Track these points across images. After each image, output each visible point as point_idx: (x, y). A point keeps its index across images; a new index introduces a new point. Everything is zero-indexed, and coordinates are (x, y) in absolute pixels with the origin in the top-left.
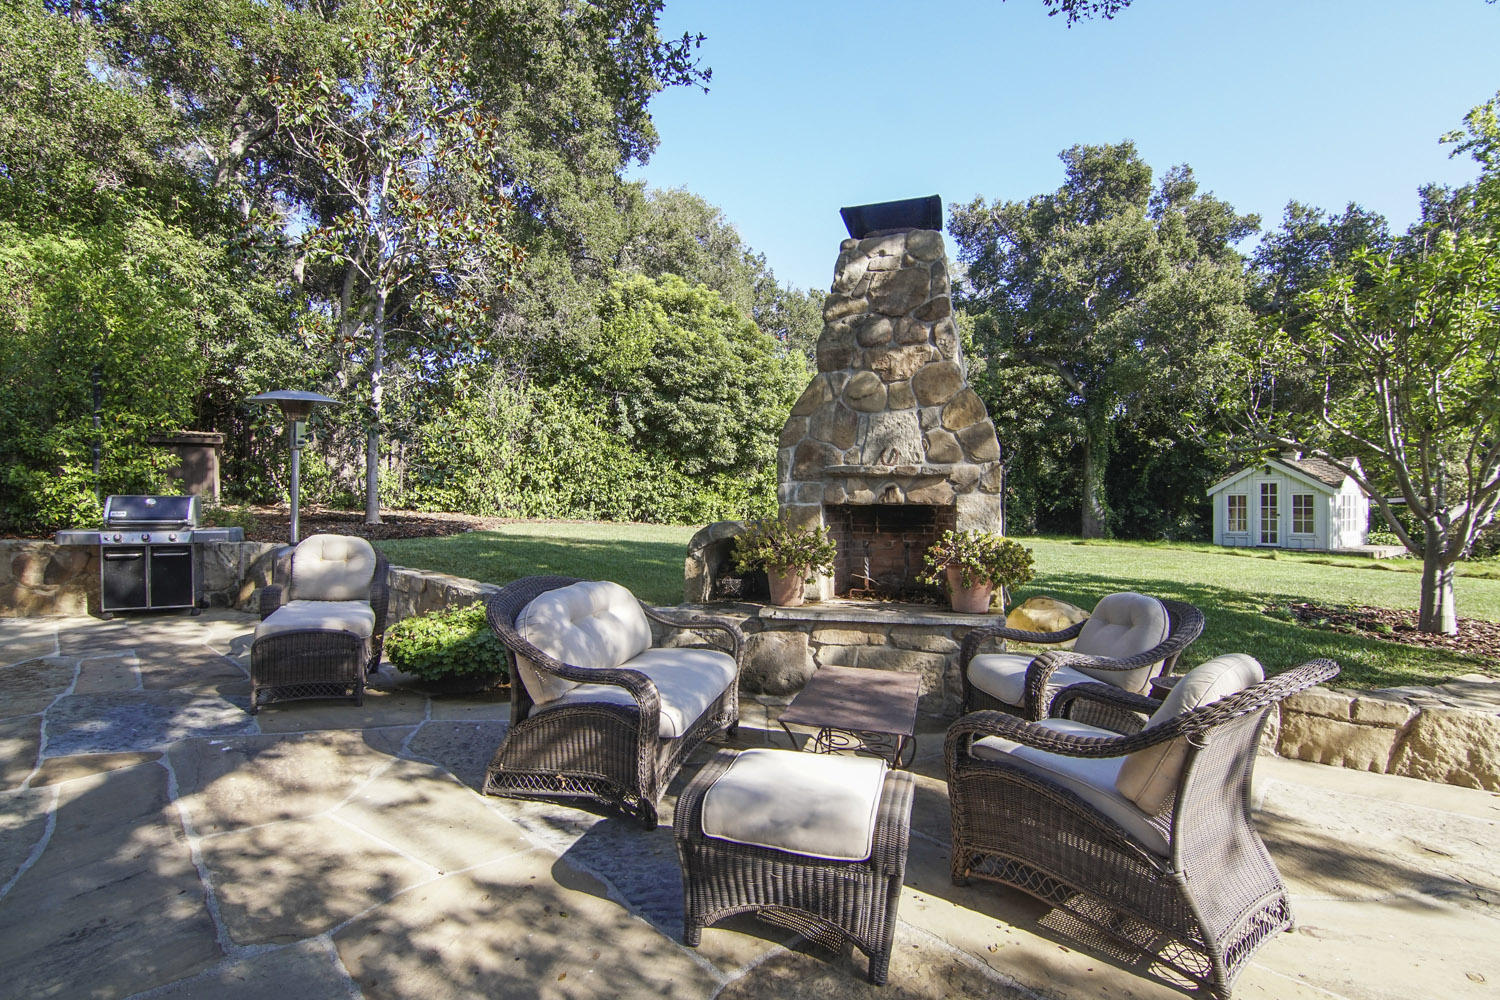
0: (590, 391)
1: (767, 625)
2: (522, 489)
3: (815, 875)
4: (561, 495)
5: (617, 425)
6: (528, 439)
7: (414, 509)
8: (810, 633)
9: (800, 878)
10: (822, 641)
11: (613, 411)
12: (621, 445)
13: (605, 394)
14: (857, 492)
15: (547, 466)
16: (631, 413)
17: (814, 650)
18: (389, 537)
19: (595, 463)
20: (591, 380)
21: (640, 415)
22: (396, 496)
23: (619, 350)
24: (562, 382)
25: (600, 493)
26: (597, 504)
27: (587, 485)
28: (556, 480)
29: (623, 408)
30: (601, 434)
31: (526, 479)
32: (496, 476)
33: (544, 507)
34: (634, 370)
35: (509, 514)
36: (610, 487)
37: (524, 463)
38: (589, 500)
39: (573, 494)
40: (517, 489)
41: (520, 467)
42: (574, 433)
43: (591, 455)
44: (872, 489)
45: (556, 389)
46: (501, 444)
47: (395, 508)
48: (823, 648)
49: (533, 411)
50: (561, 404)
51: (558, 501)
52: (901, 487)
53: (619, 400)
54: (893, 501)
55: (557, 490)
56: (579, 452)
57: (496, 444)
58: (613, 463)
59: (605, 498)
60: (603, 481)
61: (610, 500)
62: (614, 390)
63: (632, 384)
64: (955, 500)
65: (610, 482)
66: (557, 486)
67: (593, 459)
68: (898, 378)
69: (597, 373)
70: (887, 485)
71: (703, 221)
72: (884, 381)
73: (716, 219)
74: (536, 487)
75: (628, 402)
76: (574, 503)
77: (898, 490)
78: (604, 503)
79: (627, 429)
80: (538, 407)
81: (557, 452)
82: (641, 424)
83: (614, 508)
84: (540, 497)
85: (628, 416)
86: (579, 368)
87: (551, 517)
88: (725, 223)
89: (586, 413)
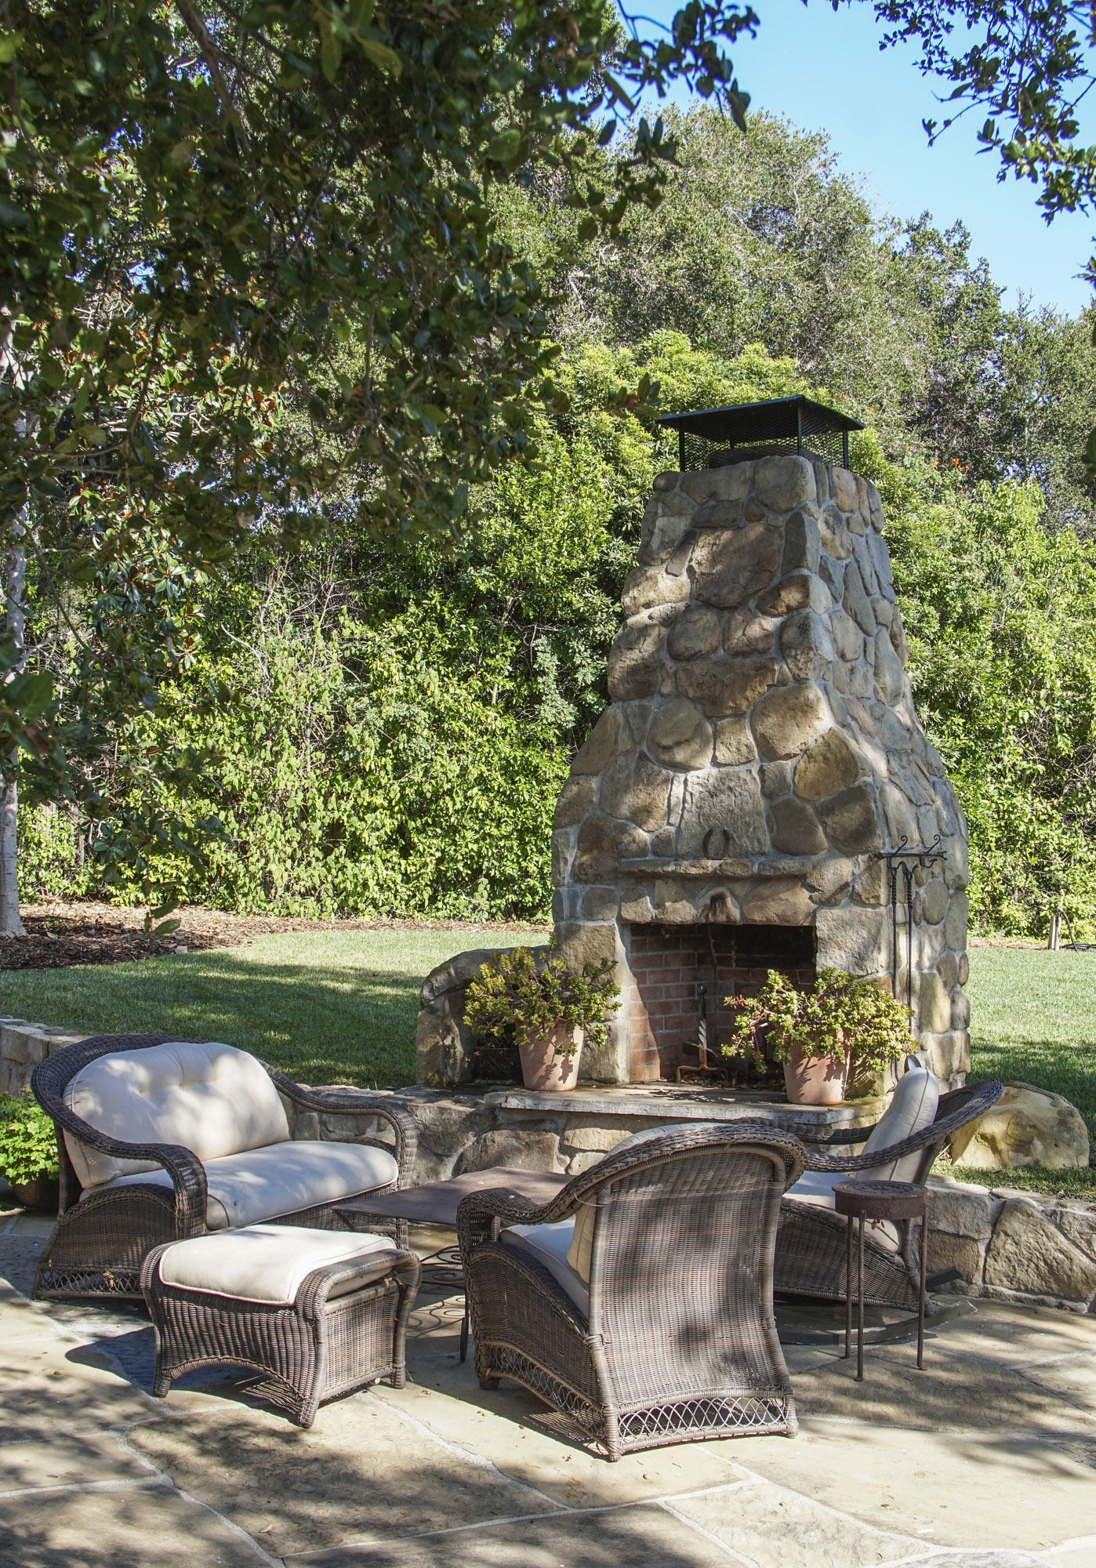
0: (472, 627)
1: (501, 1119)
2: (327, 852)
3: (252, 1321)
4: (411, 865)
5: (536, 698)
6: (336, 744)
7: (106, 898)
8: (560, 1132)
9: (241, 1323)
10: (576, 1144)
11: (525, 667)
12: (546, 745)
13: (509, 631)
14: (668, 904)
15: (379, 800)
16: (566, 674)
17: (568, 1159)
18: (26, 965)
19: (486, 791)
20: (472, 602)
21: (586, 676)
22: (69, 873)
23: (532, 533)
24: (412, 609)
25: (501, 858)
26: (493, 881)
27: (469, 842)
28: (402, 830)
29: (548, 661)
30: (500, 724)
31: (335, 830)
32: (269, 824)
33: (374, 892)
34: (572, 574)
35: (295, 908)
36: (523, 844)
37: (329, 794)
38: (477, 873)
39: (440, 861)
40: (316, 852)
41: (319, 803)
42: (437, 724)
43: (474, 773)
44: (692, 898)
45: (397, 627)
46: (277, 755)
47: (69, 898)
48: (578, 1157)
49: (348, 678)
50: (408, 657)
51: (407, 878)
52: (733, 895)
53: (541, 643)
54: (722, 918)
55: (405, 853)
56: (447, 767)
57: (266, 755)
58: (525, 788)
59: (511, 870)
60: (506, 829)
61: (525, 874)
62: (530, 622)
63: (569, 604)
64: (814, 918)
65: (521, 832)
66: (401, 842)
67: (481, 780)
68: (729, 712)
69: (483, 587)
70: (713, 892)
71: (780, 174)
72: (709, 718)
73: (814, 167)
74: (356, 848)
75: (560, 647)
76: (443, 883)
77: (729, 901)
78: (509, 880)
79: (557, 710)
80: (356, 667)
81: (401, 768)
82: (590, 698)
83: (533, 891)
84: (365, 869)
85: (559, 681)
86: (451, 578)
87: (392, 914)
88: (836, 171)
89: (465, 677)
